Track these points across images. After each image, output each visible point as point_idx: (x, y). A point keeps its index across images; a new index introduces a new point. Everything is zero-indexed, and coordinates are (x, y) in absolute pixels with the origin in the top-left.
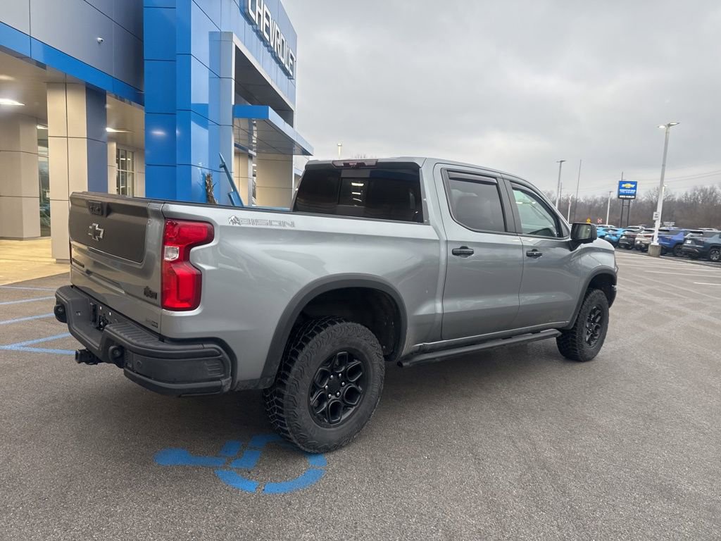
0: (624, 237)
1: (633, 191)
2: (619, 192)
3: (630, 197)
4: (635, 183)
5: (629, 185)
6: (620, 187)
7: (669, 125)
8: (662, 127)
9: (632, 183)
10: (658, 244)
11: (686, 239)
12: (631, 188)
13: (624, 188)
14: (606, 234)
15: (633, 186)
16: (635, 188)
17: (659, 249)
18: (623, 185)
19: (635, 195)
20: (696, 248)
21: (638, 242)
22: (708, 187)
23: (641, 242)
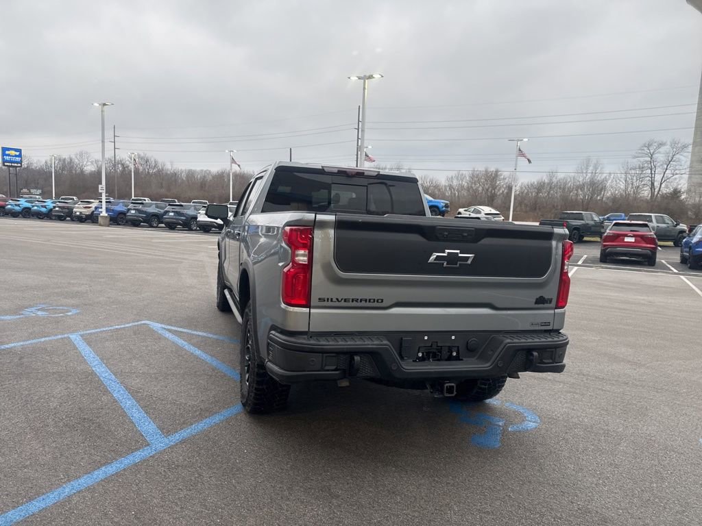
0: (57, 209)
1: (18, 159)
2: (3, 159)
3: (16, 165)
4: (19, 151)
5: (13, 153)
6: (4, 154)
7: (104, 105)
8: (96, 105)
9: (16, 150)
10: (106, 215)
11: (129, 210)
12: (16, 156)
13: (9, 155)
14: (33, 206)
15: (18, 153)
16: (20, 156)
17: (108, 219)
18: (7, 152)
19: (21, 162)
20: (141, 217)
21: (78, 213)
22: (65, 156)
23: (81, 213)
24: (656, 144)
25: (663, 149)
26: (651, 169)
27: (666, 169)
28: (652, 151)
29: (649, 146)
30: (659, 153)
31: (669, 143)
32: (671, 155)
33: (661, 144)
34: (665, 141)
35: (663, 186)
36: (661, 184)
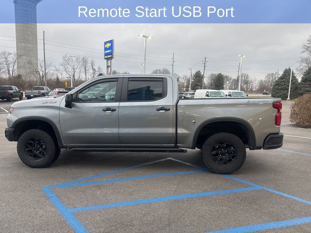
24: (7, 53)
25: (10, 56)
26: (7, 65)
27: (14, 65)
28: (6, 56)
29: (4, 54)
30: (10, 58)
31: (13, 54)
32: (15, 59)
33: (10, 54)
34: (11, 52)
35: (13, 73)
36: (13, 72)
